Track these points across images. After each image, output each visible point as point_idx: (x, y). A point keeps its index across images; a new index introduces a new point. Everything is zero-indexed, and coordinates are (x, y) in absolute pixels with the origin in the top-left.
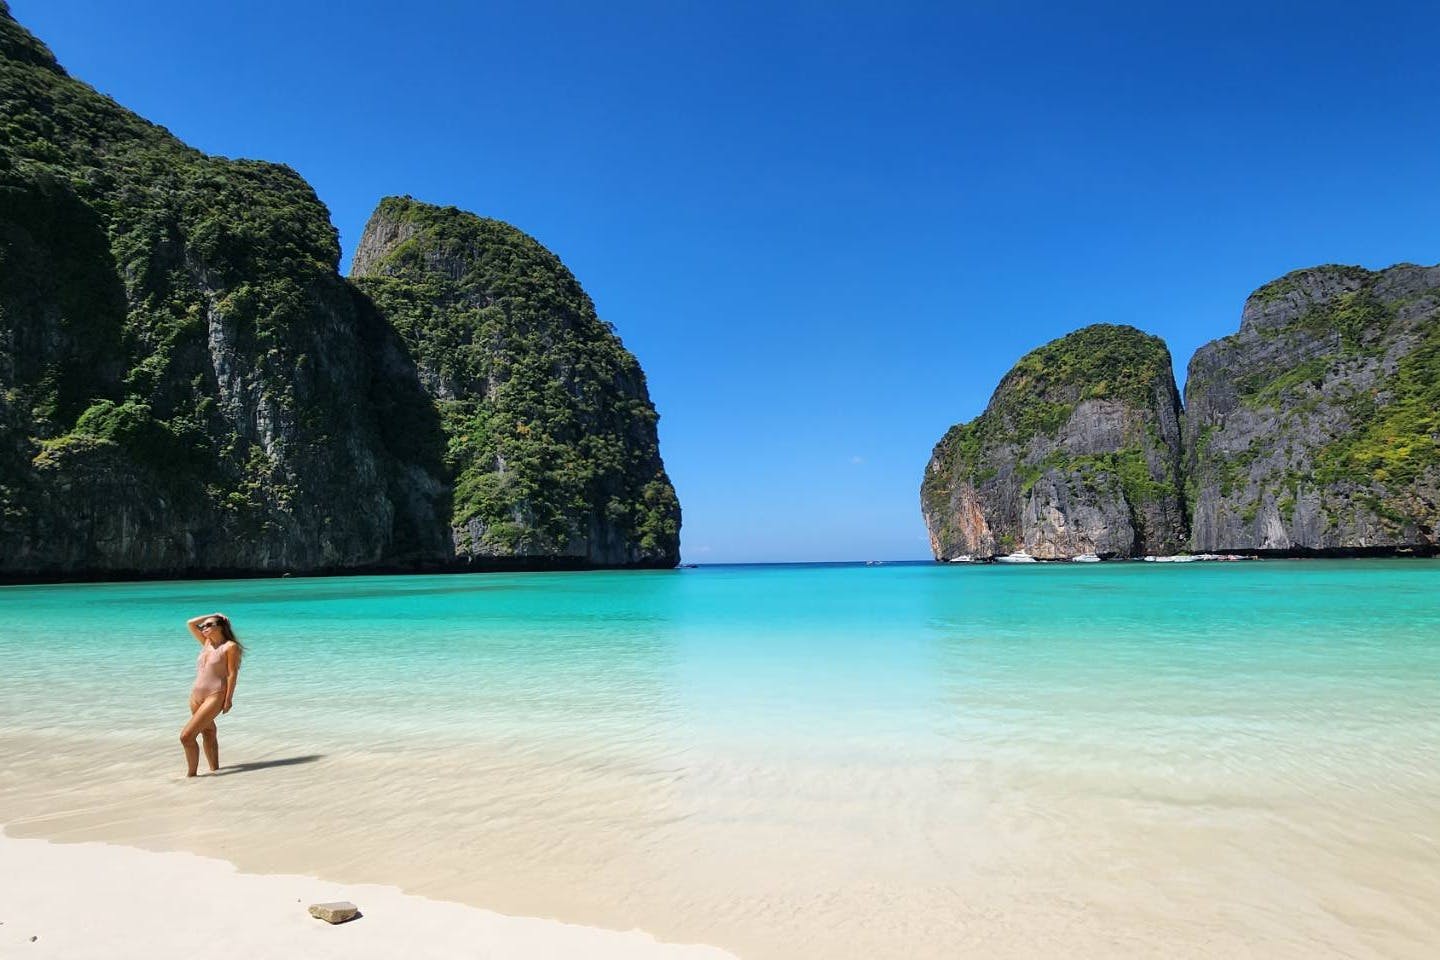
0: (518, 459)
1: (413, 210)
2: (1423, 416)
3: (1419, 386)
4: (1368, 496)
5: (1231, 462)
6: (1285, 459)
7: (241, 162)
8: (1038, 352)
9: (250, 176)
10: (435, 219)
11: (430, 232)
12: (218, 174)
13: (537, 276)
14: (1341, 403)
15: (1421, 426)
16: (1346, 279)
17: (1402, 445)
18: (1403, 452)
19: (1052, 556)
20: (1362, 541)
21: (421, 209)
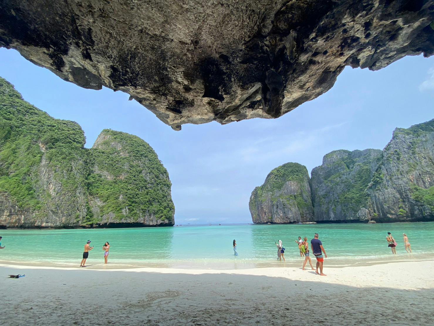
0: (126, 196)
1: (110, 132)
2: (361, 186)
3: (360, 179)
4: (351, 206)
5: (321, 197)
6: (333, 196)
7: (63, 120)
8: (276, 169)
9: (65, 124)
10: (115, 134)
11: (113, 137)
12: (55, 123)
13: (140, 148)
14: (343, 183)
15: (361, 189)
16: (345, 153)
17: (358, 194)
18: (358, 195)
19: (279, 222)
20: (351, 218)
21: (112, 132)
